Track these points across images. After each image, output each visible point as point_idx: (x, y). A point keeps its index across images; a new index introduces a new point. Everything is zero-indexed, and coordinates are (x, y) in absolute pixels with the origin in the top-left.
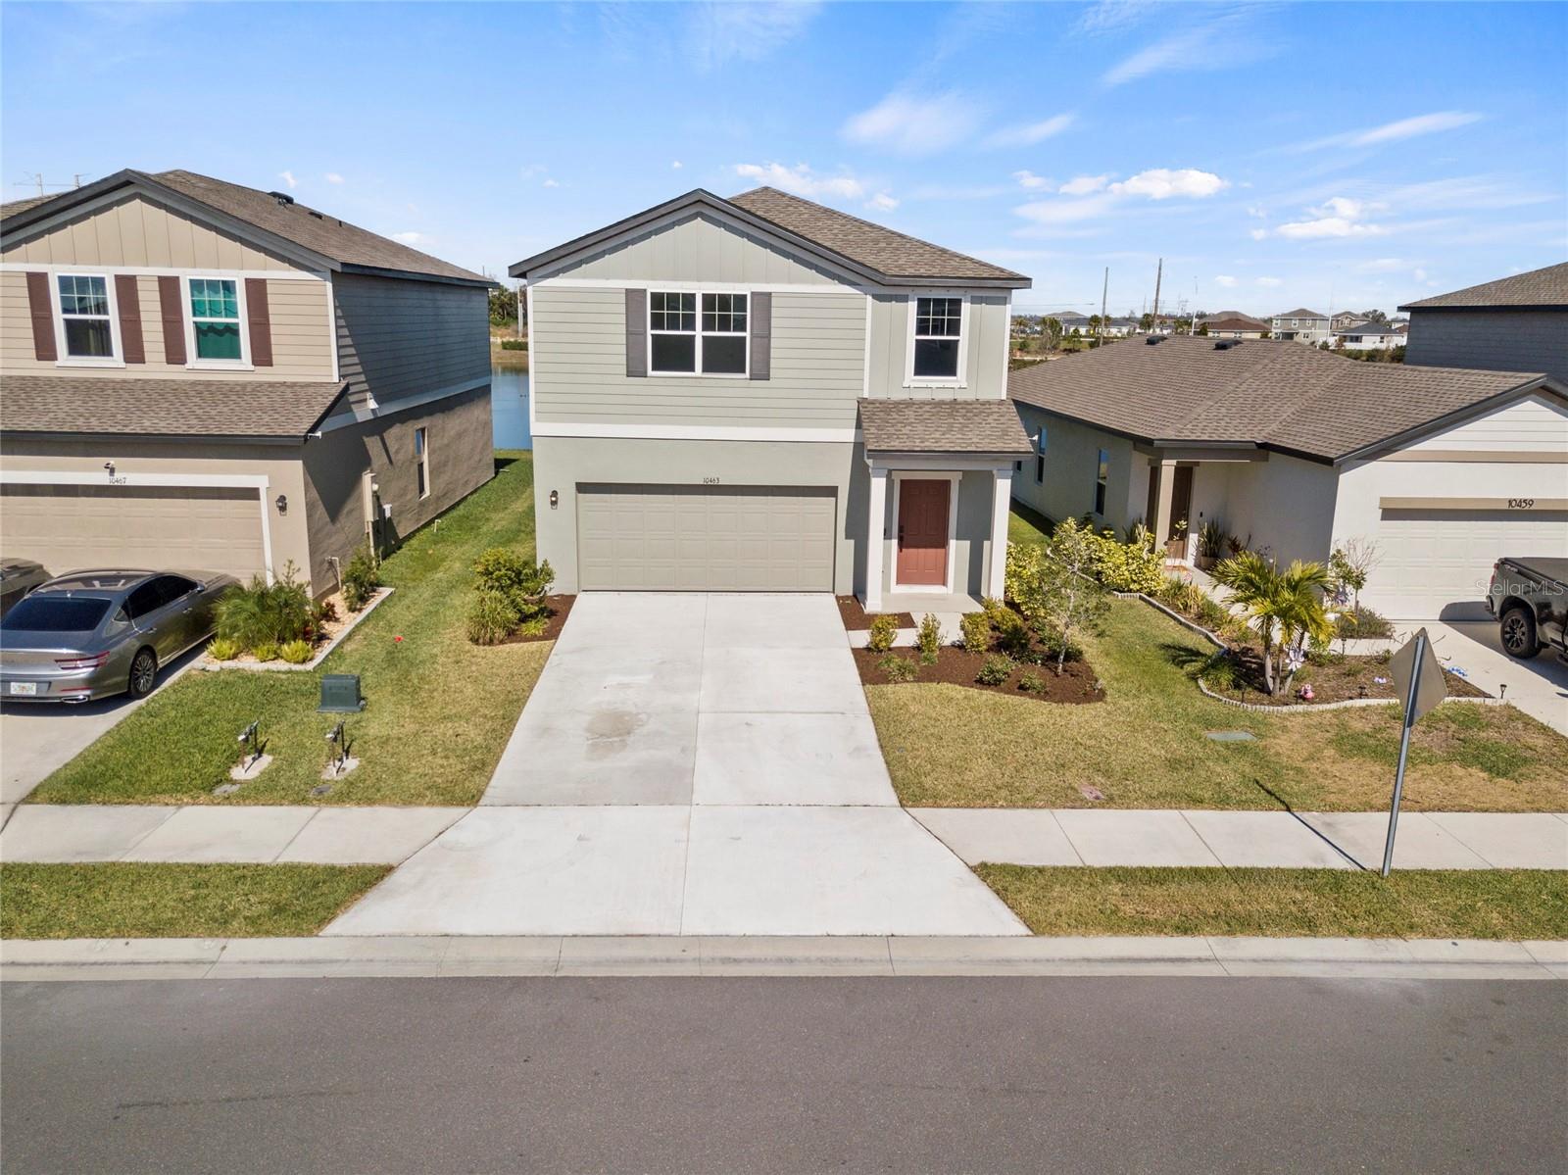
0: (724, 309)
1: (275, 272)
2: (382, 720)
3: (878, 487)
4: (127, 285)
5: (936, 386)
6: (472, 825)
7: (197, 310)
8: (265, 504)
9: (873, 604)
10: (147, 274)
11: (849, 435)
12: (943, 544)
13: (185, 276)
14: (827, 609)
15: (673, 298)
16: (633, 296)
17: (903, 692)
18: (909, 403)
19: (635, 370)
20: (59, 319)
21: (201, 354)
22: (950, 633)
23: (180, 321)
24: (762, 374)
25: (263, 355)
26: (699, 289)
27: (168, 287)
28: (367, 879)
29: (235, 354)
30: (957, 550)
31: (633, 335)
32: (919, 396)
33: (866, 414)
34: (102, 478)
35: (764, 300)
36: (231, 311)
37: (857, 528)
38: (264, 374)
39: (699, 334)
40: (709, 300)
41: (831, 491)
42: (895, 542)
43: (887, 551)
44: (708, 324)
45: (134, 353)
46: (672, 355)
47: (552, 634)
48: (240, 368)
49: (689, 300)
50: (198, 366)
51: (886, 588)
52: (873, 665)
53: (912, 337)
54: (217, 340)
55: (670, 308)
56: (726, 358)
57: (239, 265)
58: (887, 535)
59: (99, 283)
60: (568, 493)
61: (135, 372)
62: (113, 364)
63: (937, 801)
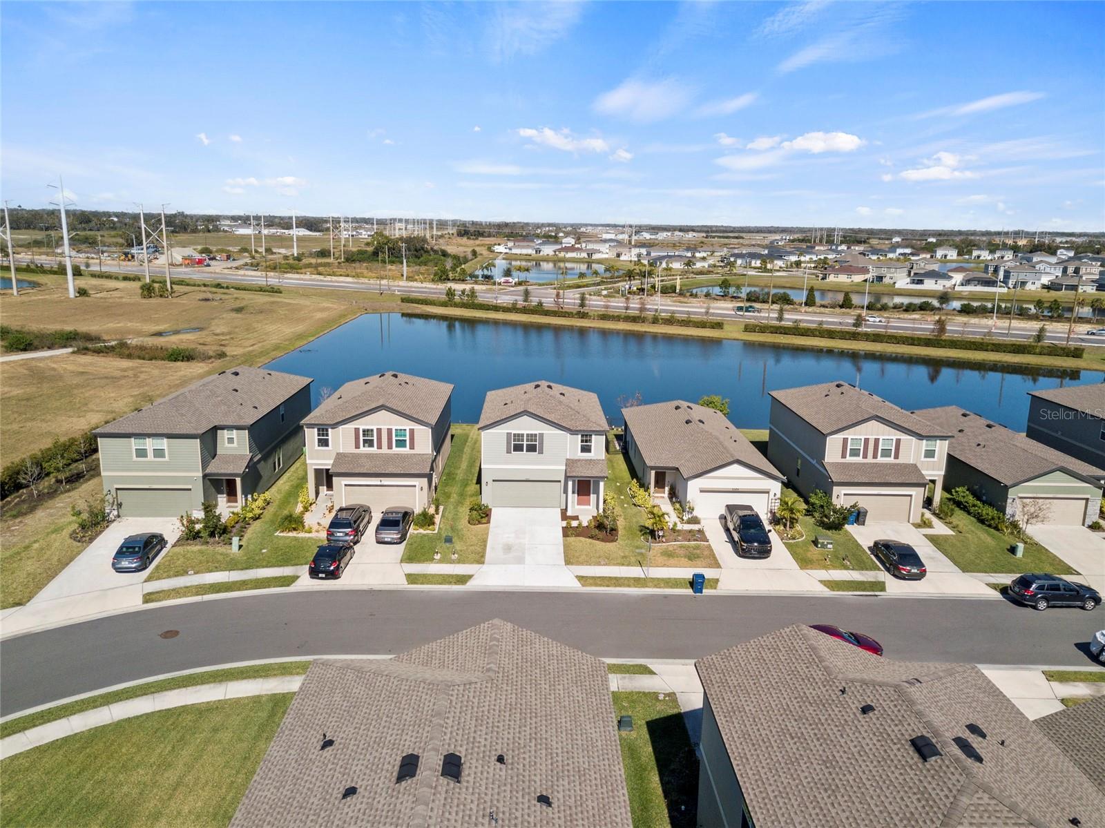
0: (532, 437)
1: (417, 427)
2: (458, 545)
3: (570, 483)
4: (379, 431)
5: (586, 455)
6: (484, 567)
7: (396, 436)
8: (417, 489)
9: (569, 513)
10: (384, 428)
11: (564, 468)
12: (589, 495)
13: (394, 428)
14: (557, 513)
15: (519, 435)
16: (509, 434)
17: (571, 539)
18: (579, 460)
19: (509, 452)
20: (361, 438)
21: (396, 447)
22: (585, 524)
23: (392, 439)
24: (541, 452)
25: (412, 447)
26: (525, 432)
27: (390, 431)
28: (470, 577)
29: (405, 446)
30: (593, 497)
31: (508, 443)
32: (582, 458)
33: (570, 463)
34: (379, 483)
35: (542, 435)
36: (405, 436)
37: (566, 491)
38: (412, 452)
39: (525, 443)
40: (528, 435)
41: (560, 481)
42: (576, 495)
43: (573, 498)
44: (527, 440)
45: (380, 447)
46: (518, 448)
47: (488, 522)
48: (406, 450)
49: (523, 435)
50: (395, 450)
51: (573, 506)
52: (567, 531)
53: (580, 444)
54: (401, 443)
55: (518, 437)
56: (531, 448)
57: (407, 425)
58: (573, 492)
59: (372, 430)
60: (490, 482)
61: (380, 451)
62: (374, 450)
63: (572, 564)
